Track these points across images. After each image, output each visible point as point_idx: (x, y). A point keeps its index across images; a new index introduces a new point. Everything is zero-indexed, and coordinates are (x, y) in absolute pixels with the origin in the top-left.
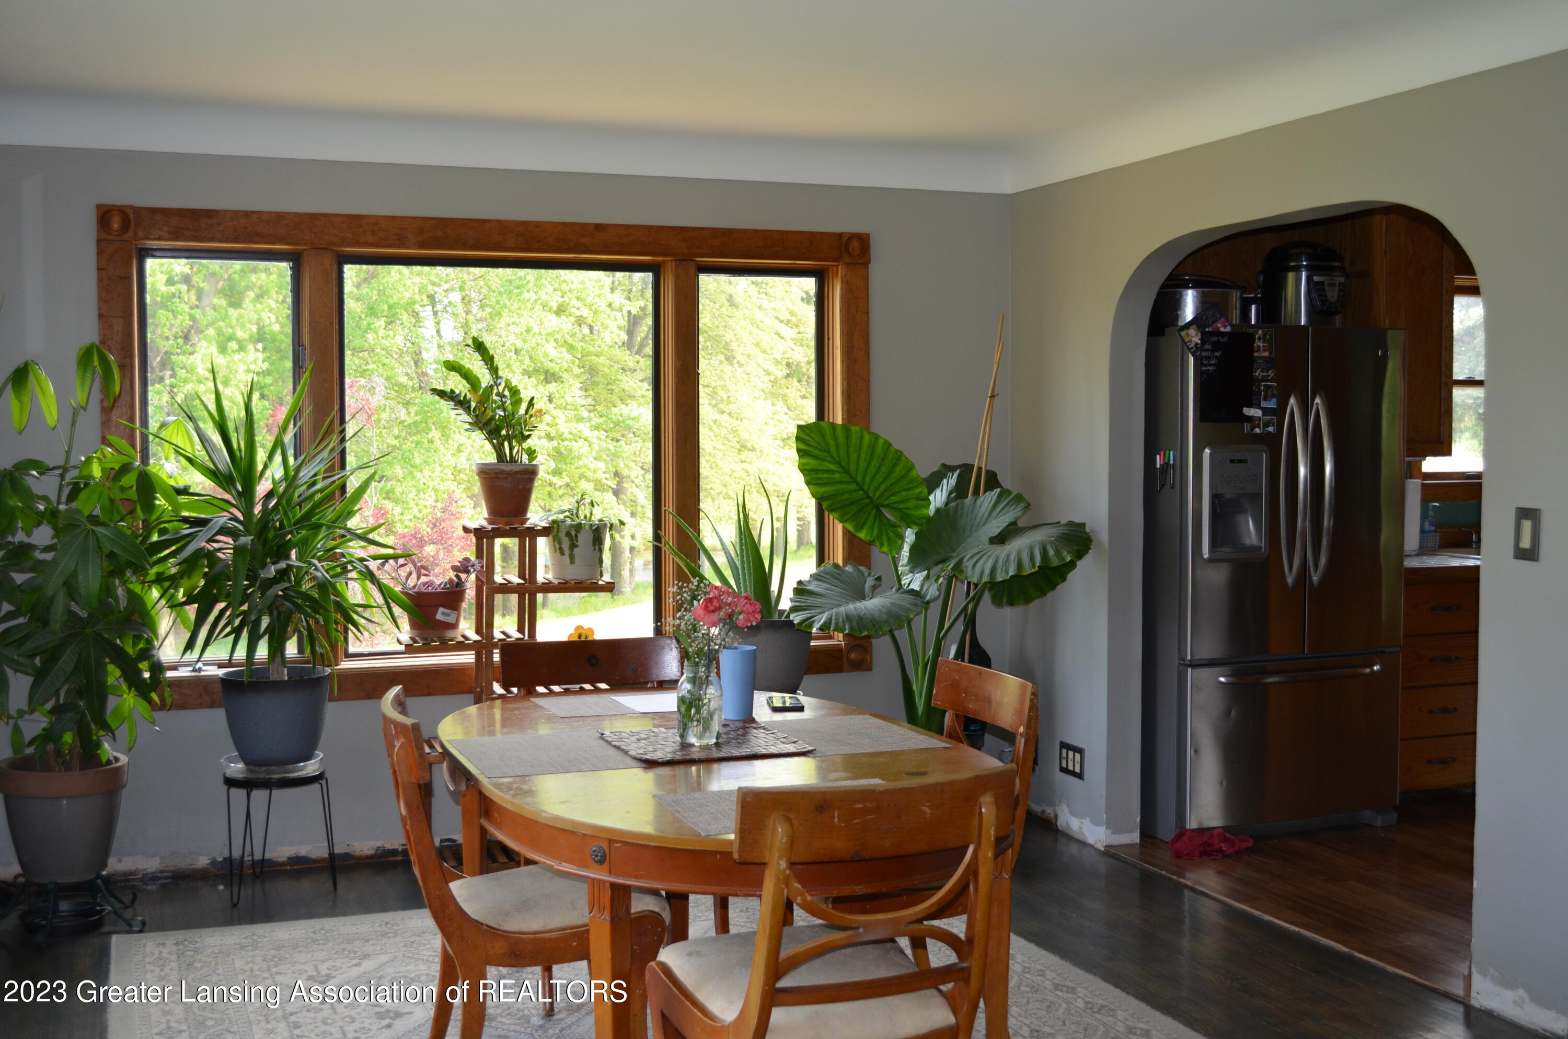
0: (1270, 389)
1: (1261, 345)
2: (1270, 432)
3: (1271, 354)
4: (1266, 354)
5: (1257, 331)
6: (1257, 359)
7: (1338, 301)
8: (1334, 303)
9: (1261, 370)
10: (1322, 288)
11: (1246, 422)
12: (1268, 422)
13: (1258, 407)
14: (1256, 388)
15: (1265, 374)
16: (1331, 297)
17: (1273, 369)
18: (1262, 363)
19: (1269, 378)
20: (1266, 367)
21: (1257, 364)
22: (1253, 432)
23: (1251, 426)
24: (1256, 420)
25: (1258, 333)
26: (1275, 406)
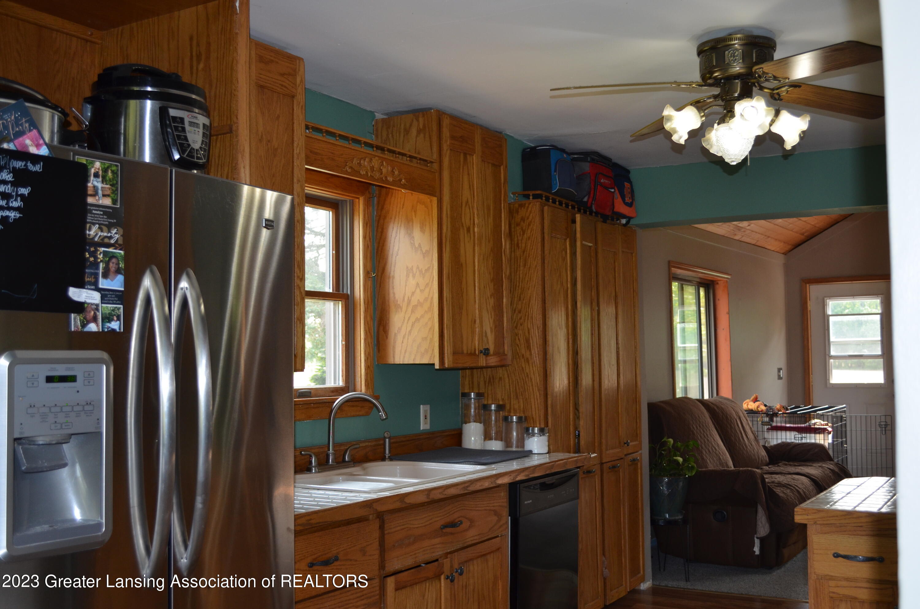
0: (114, 260)
1: (99, 185)
2: (113, 330)
3: (114, 202)
4: (107, 202)
5: (93, 163)
6: (92, 208)
7: (203, 150)
8: (197, 150)
9: (99, 228)
10: (182, 127)
11: (74, 313)
12: (109, 313)
13: (93, 287)
14: (90, 257)
15: (105, 234)
16: (194, 142)
17: (119, 228)
18: (101, 216)
19: (112, 241)
20: (107, 223)
21: (92, 217)
22: (86, 329)
23: (82, 318)
24: (90, 309)
25: (95, 166)
26: (121, 287)
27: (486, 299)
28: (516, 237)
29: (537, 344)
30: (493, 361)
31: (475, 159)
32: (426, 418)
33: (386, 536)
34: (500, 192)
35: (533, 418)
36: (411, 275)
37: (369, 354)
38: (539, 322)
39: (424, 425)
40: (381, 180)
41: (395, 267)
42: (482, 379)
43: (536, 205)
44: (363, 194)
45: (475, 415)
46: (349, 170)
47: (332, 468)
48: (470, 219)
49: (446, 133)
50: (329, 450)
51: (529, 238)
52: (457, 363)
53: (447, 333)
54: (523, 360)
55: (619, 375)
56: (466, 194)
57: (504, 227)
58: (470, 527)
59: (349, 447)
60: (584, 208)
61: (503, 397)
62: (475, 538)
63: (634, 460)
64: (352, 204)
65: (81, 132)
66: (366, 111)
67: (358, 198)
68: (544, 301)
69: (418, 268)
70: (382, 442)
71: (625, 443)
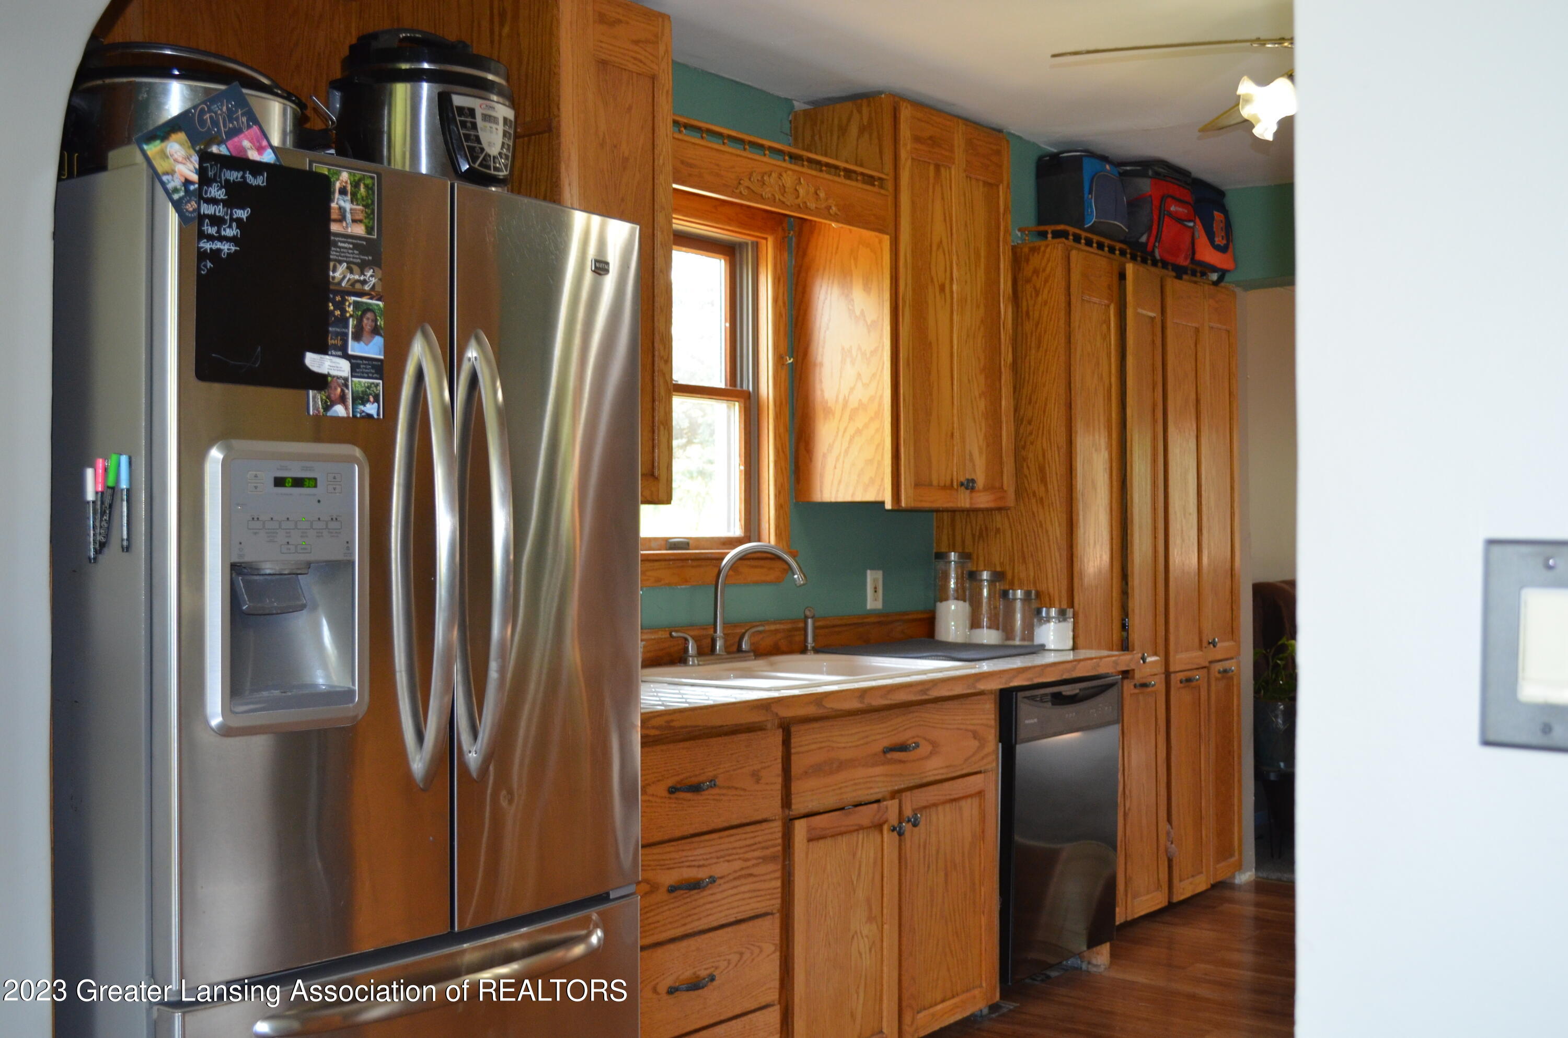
0: (369, 315)
1: (348, 206)
2: (370, 416)
3: (369, 230)
4: (359, 230)
5: (338, 174)
6: (337, 239)
7: (503, 156)
8: (494, 157)
9: (348, 268)
10: (471, 122)
11: (312, 389)
12: (362, 392)
13: (340, 353)
14: (335, 309)
15: (357, 277)
16: (490, 144)
17: (377, 269)
18: (350, 251)
19: (367, 288)
20: (359, 261)
21: (336, 252)
22: (330, 413)
23: (324, 397)
24: (335, 384)
25: (341, 178)
26: (380, 355)
27: (972, 402)
28: (1024, 300)
29: (1057, 474)
30: (983, 500)
31: (955, 174)
32: (876, 592)
33: (793, 758)
34: (999, 228)
35: (1049, 594)
36: (848, 360)
37: (782, 486)
38: (1060, 438)
39: (873, 602)
40: (798, 208)
41: (823, 347)
42: (969, 531)
43: (1057, 249)
44: (773, 231)
45: (956, 590)
46: (745, 192)
47: (721, 660)
48: (946, 271)
49: (905, 132)
50: (715, 631)
51: (1046, 303)
52: (921, 501)
53: (905, 451)
54: (1033, 501)
55: (1201, 530)
56: (938, 230)
57: (1005, 284)
58: (932, 754)
59: (748, 630)
60: (1142, 255)
61: (1002, 560)
62: (941, 771)
63: (1225, 671)
64: (756, 246)
65: (326, 131)
66: (779, 98)
67: (766, 239)
68: (1069, 406)
69: (859, 348)
70: (801, 625)
71: (1209, 643)
